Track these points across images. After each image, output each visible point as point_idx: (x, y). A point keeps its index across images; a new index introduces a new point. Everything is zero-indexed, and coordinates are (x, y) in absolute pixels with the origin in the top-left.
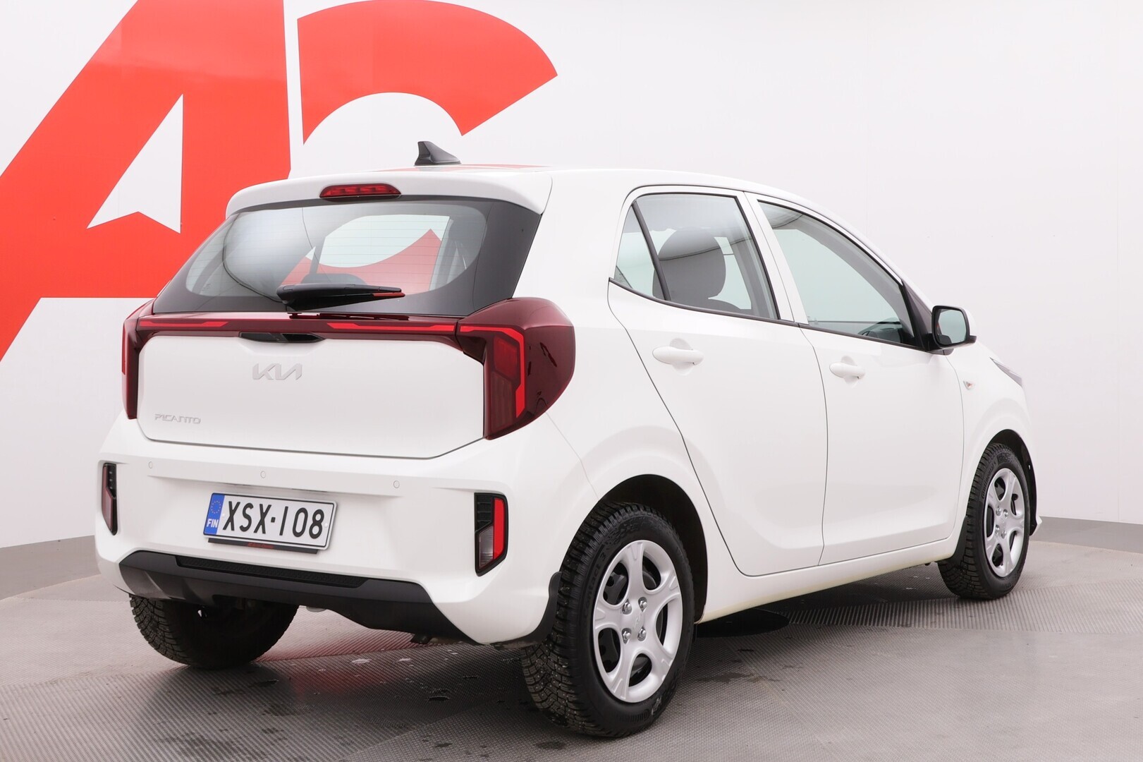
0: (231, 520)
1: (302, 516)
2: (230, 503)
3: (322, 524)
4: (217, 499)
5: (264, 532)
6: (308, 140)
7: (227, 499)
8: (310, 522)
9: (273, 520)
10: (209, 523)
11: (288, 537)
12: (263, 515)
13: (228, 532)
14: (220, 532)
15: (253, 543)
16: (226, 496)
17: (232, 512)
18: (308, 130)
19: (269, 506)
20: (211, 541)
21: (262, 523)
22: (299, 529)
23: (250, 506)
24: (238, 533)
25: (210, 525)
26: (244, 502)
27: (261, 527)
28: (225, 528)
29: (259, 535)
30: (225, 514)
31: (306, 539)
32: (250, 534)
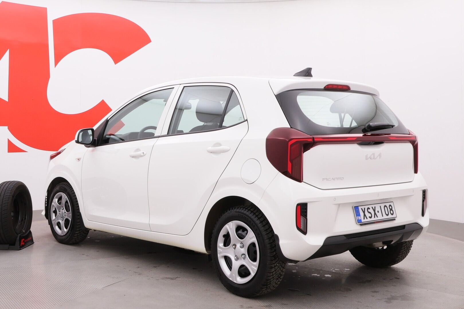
0: (365, 215)
1: (386, 208)
2: (362, 209)
3: (393, 209)
4: (356, 209)
5: (377, 217)
6: (56, 67)
7: (360, 208)
8: (389, 210)
9: (378, 212)
10: (357, 218)
11: (385, 217)
12: (374, 211)
13: (366, 220)
14: (363, 221)
15: (376, 222)
16: (359, 207)
17: (364, 212)
18: (57, 62)
19: (375, 207)
20: (361, 225)
21: (375, 214)
22: (387, 213)
23: (368, 208)
24: (369, 219)
25: (358, 219)
26: (366, 207)
27: (376, 215)
28: (364, 219)
29: (376, 219)
30: (362, 214)
31: (390, 216)
32: (373, 219)
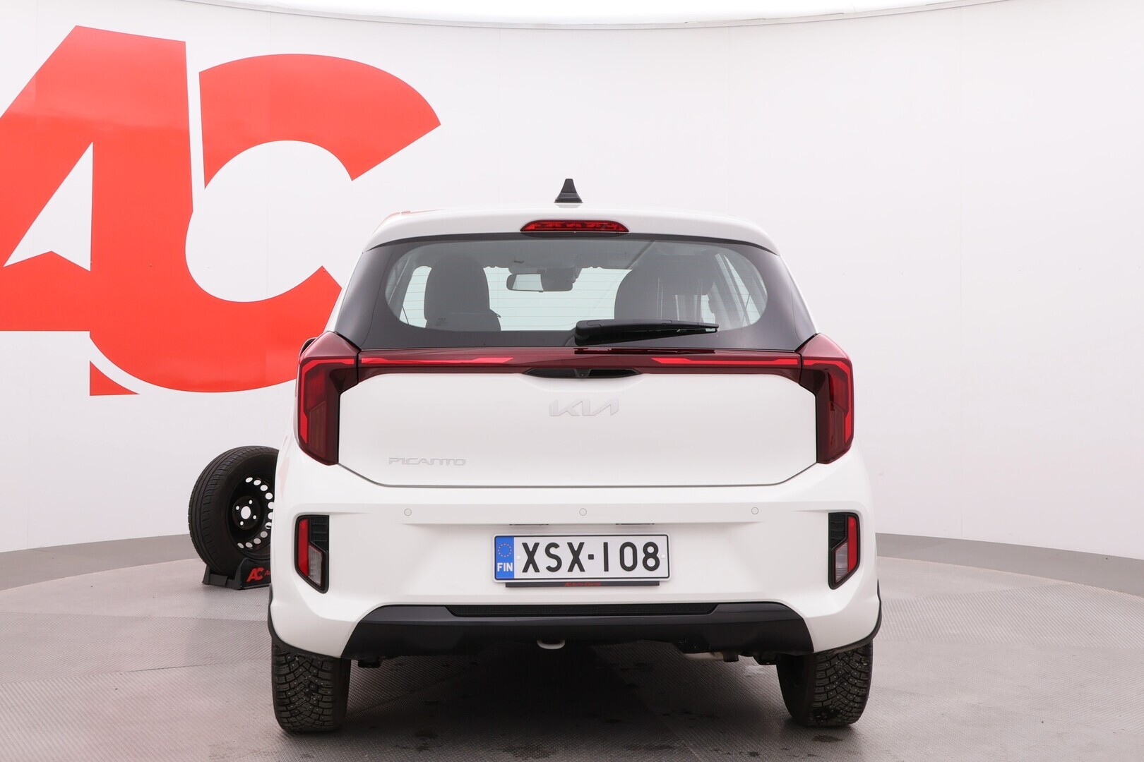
0: (531, 562)
1: (628, 551)
2: (525, 545)
3: (658, 556)
4: (503, 542)
5: (582, 571)
6: (209, 185)
7: (518, 543)
8: (641, 556)
9: (591, 557)
10: (499, 567)
11: (616, 571)
12: (576, 554)
13: (531, 573)
14: (519, 574)
15: (572, 582)
16: (516, 539)
17: (531, 554)
18: (209, 174)
19: (582, 544)
20: (508, 585)
22: (628, 565)
23: (554, 546)
24: (544, 574)
25: (502, 569)
26: (544, 543)
27: (576, 566)
28: (525, 571)
29: (576, 573)
30: (520, 557)
31: (640, 572)
32: (563, 573)
